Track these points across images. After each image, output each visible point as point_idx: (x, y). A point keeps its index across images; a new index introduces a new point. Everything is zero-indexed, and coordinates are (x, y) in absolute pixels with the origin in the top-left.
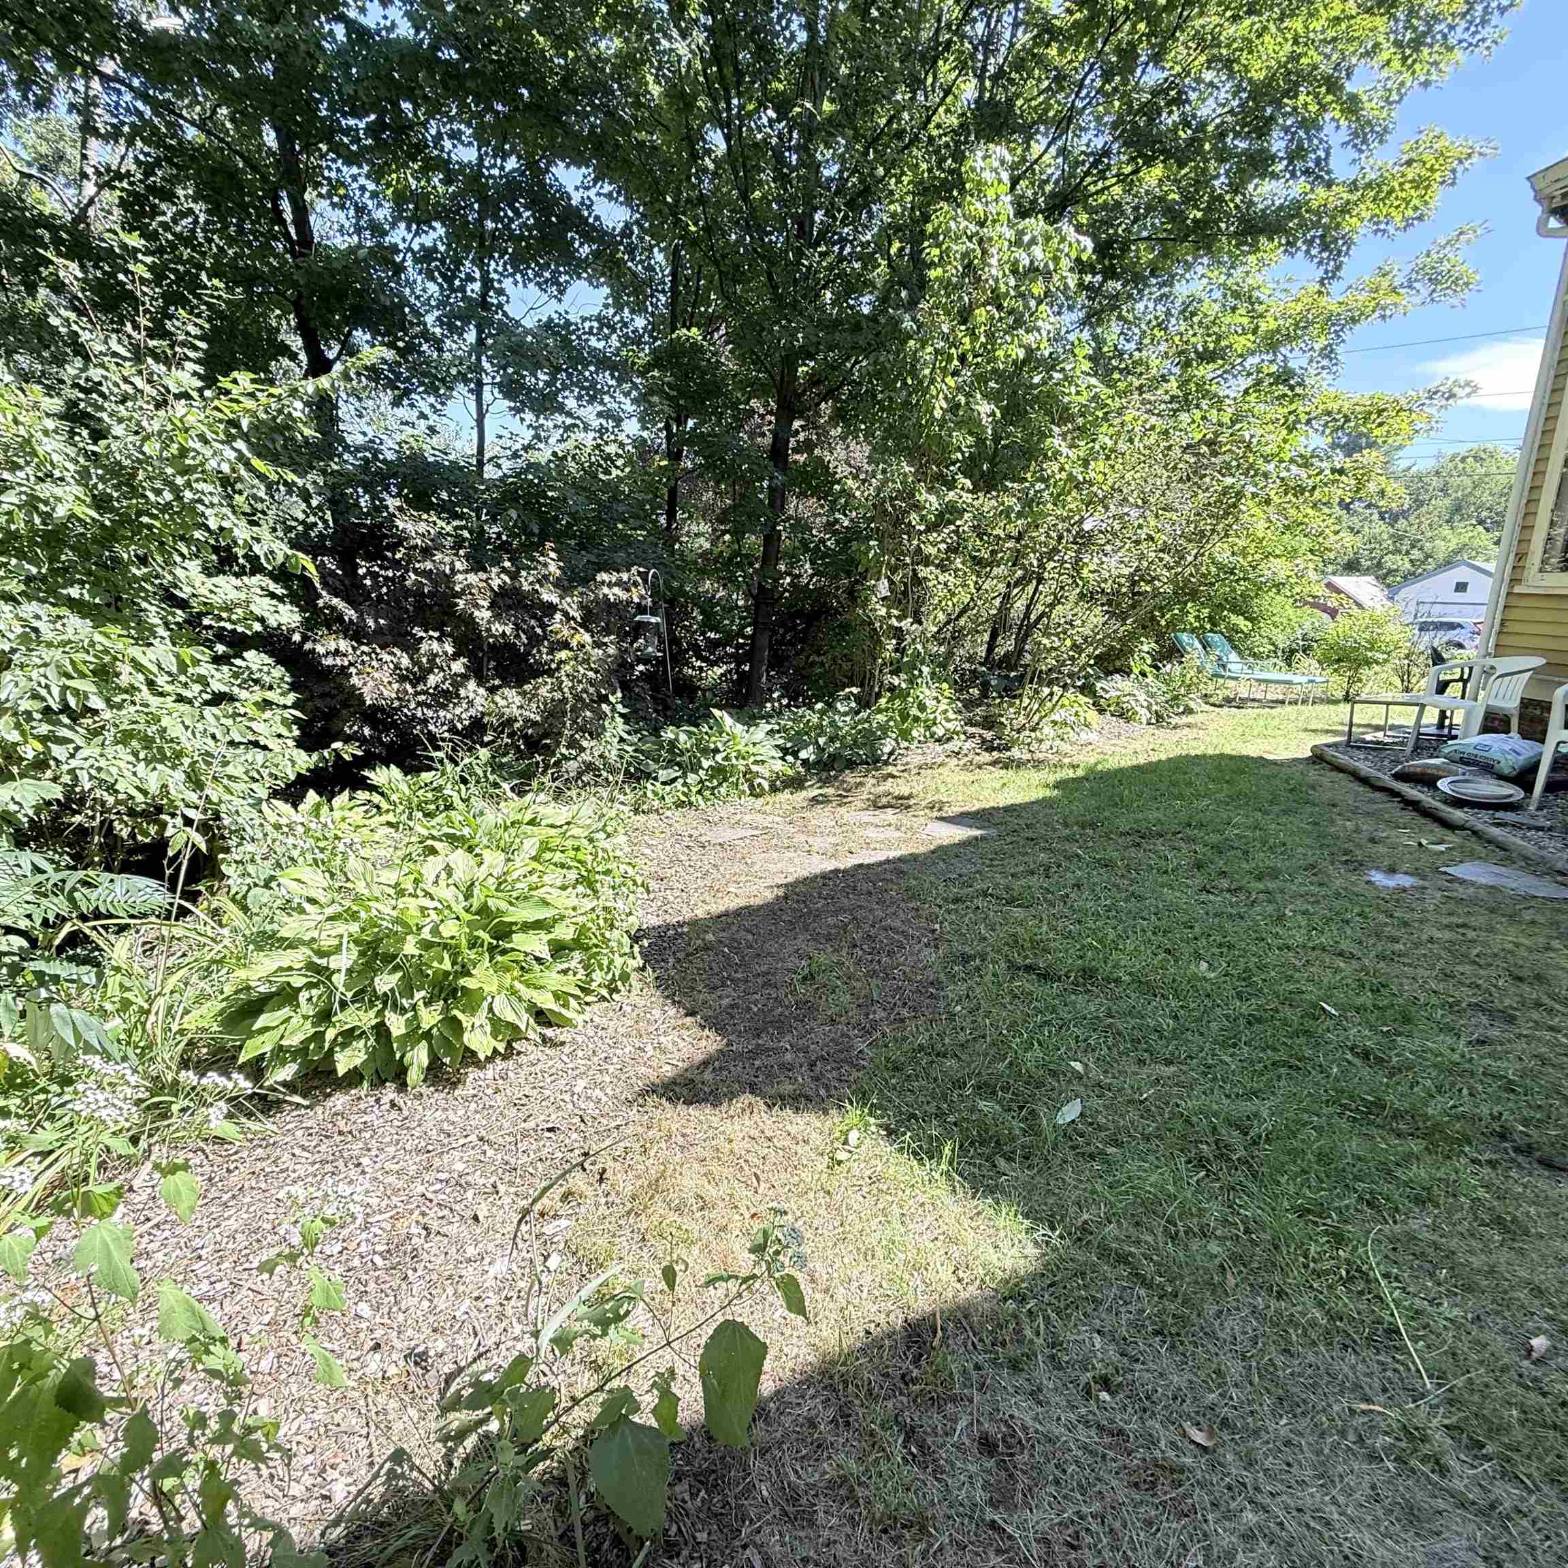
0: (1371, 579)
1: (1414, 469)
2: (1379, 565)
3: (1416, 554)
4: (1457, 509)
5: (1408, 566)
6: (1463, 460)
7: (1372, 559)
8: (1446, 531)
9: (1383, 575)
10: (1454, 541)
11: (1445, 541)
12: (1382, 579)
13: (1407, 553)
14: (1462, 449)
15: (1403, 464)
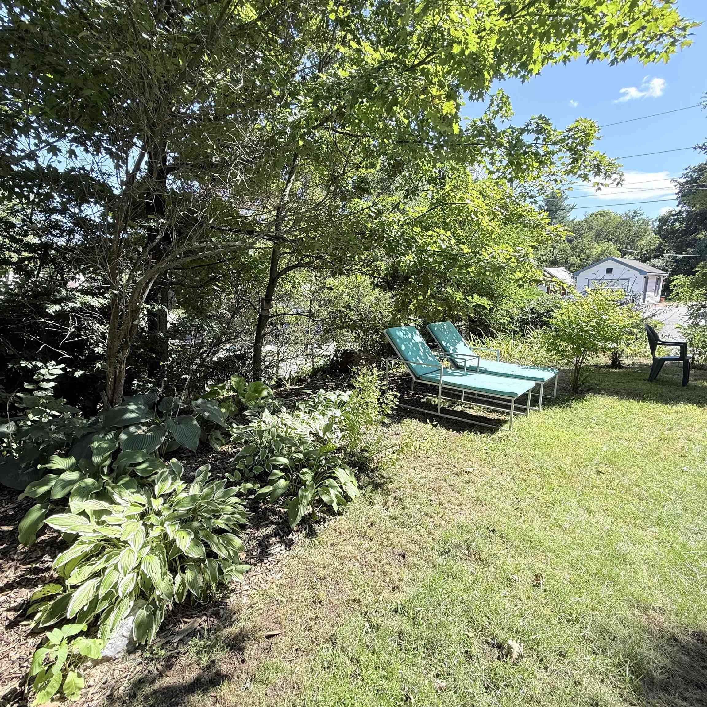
0: (563, 268)
1: (576, 220)
2: (566, 262)
3: (583, 256)
4: (598, 235)
5: (579, 261)
6: (596, 215)
7: (563, 259)
8: (595, 245)
9: (569, 266)
10: (600, 249)
11: (596, 249)
12: (568, 268)
13: (579, 256)
14: (595, 211)
15: (571, 218)
